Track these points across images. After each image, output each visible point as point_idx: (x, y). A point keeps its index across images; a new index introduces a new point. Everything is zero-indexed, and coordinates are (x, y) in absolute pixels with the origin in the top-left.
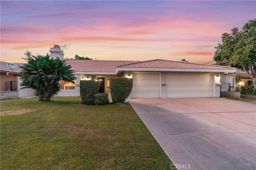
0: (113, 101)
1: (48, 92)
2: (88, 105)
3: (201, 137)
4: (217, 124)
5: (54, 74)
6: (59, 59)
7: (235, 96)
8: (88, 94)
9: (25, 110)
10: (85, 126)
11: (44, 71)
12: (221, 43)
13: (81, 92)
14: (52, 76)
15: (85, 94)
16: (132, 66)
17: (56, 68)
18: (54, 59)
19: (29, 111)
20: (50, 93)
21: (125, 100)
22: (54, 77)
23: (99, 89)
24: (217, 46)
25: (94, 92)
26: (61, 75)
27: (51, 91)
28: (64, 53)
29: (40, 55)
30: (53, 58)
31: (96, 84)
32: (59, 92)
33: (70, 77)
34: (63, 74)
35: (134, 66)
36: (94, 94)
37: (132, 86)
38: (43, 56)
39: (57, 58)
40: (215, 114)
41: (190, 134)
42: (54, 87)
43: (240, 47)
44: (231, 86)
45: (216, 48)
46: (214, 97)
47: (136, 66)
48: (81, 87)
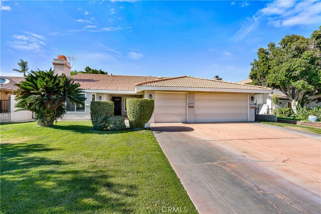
0: (130, 126)
1: (51, 115)
2: (101, 131)
3: (222, 166)
4: (243, 152)
5: (59, 94)
6: (65, 76)
7: (272, 120)
8: (101, 117)
9: (21, 137)
10: (95, 156)
11: (46, 91)
12: (258, 60)
13: (91, 116)
14: (56, 96)
15: (97, 118)
16: (154, 84)
17: (61, 87)
18: (59, 75)
19: (27, 139)
20: (53, 117)
21: (144, 126)
22: (59, 97)
23: (113, 111)
24: (253, 62)
25: (108, 116)
26: (68, 95)
27: (55, 114)
28: (71, 66)
29: (41, 70)
30: (57, 74)
31: (110, 106)
32: (64, 115)
33: (79, 97)
34: (70, 93)
35: (156, 84)
36: (108, 118)
37: (153, 108)
38: (46, 72)
39: (63, 74)
40: (244, 141)
41: (211, 163)
42: (58, 109)
43: (277, 65)
44: (269, 108)
45: (251, 64)
46: (248, 121)
47: (159, 84)
48: (91, 109)
